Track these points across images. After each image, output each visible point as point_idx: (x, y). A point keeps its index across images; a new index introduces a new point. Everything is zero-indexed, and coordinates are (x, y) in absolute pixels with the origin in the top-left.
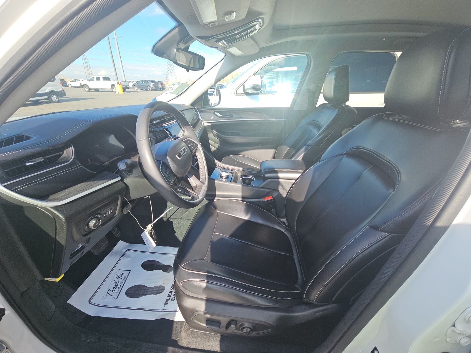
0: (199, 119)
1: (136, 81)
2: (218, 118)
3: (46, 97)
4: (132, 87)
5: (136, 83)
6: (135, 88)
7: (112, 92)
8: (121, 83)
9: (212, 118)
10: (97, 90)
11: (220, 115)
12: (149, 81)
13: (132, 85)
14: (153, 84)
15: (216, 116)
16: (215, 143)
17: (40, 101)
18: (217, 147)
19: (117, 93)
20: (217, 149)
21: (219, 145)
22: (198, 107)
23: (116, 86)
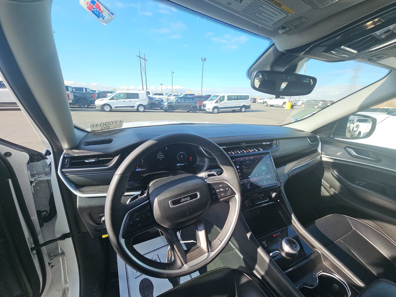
0: (316, 151)
1: (307, 100)
2: (350, 156)
3: (239, 109)
4: (300, 105)
5: (305, 101)
6: (303, 106)
7: (282, 107)
8: (292, 101)
9: (338, 154)
10: (272, 106)
11: (355, 154)
12: (320, 100)
13: (302, 103)
14: (323, 103)
15: (346, 153)
16: (331, 187)
17: (236, 110)
18: (332, 193)
19: (285, 109)
20: (331, 196)
21: (336, 192)
22: (324, 136)
23: (286, 103)
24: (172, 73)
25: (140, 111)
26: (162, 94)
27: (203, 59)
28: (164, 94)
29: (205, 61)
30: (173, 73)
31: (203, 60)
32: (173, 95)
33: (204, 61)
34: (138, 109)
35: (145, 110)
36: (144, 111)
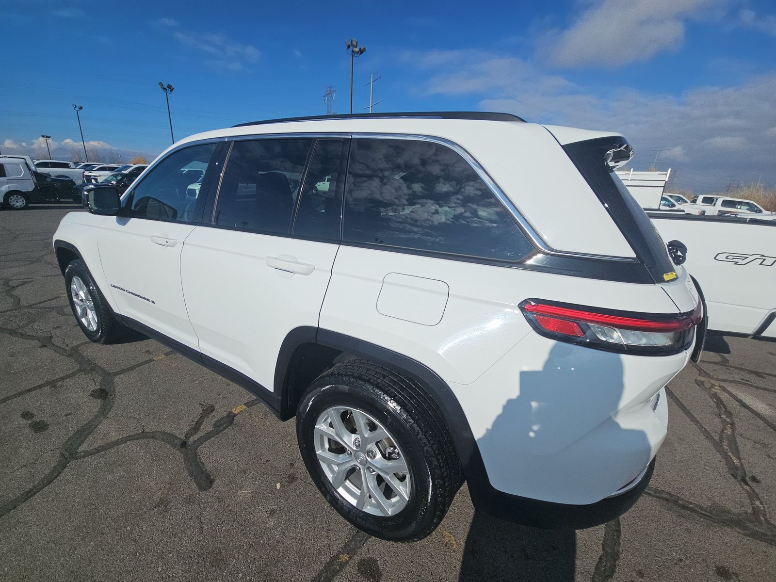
24: (77, 109)
25: (15, 206)
26: (66, 166)
27: (166, 87)
28: (72, 164)
29: (171, 91)
30: (81, 108)
31: (166, 89)
32: (99, 167)
33: (169, 92)
34: (8, 201)
35: (30, 205)
36: (25, 208)
